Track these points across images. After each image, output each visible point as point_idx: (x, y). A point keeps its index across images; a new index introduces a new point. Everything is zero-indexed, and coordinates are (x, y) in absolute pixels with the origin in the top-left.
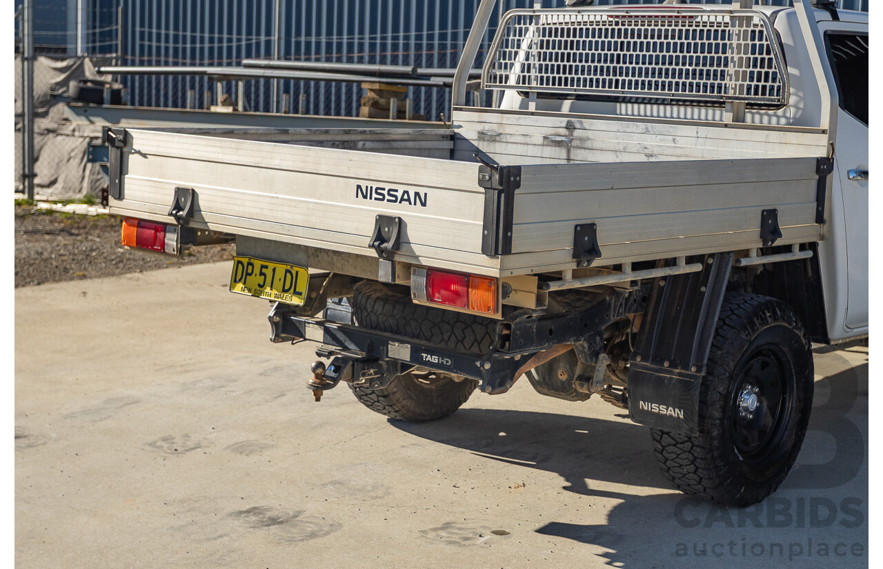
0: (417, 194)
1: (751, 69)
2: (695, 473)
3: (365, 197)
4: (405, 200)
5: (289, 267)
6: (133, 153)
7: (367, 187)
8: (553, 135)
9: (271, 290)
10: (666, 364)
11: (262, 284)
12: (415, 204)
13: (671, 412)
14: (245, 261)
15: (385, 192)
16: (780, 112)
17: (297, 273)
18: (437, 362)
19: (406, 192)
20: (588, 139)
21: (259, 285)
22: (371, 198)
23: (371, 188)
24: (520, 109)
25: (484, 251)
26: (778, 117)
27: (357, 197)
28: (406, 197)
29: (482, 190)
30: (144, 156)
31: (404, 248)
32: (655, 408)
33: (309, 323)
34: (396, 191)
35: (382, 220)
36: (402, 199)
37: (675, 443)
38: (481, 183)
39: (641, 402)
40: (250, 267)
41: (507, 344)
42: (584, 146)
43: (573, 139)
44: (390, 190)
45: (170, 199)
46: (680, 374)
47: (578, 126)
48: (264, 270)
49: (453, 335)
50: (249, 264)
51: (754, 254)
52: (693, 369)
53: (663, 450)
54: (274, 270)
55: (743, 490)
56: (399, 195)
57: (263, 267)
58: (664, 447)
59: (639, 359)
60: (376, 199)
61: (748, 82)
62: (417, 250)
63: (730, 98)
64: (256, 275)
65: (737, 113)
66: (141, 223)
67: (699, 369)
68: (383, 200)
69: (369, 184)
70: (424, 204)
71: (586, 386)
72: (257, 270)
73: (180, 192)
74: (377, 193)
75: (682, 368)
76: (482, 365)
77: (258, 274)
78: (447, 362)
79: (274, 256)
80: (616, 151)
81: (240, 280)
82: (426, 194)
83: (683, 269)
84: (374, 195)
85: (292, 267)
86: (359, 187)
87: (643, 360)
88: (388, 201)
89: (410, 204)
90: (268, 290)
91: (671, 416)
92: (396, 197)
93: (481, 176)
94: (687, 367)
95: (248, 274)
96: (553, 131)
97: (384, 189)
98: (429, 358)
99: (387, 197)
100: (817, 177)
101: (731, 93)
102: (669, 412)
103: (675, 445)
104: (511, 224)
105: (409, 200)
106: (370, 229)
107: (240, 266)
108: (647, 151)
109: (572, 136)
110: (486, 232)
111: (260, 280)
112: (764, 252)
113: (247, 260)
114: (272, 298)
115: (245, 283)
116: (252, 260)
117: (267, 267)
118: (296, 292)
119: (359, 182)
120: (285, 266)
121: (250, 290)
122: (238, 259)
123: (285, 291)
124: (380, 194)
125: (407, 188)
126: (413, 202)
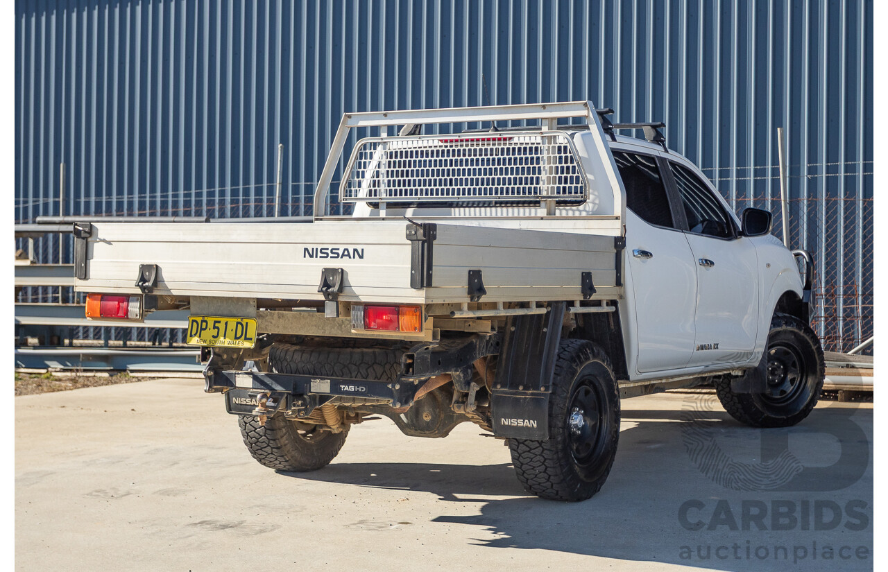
0: (355, 250)
1: (559, 175)
2: (545, 472)
3: (311, 256)
4: (346, 255)
5: (239, 320)
6: (98, 242)
7: (313, 249)
9: (225, 336)
10: (521, 388)
11: (216, 335)
12: (354, 257)
13: (527, 423)
14: (199, 319)
15: (329, 252)
16: (581, 207)
17: (247, 323)
18: (353, 390)
19: (345, 250)
21: (214, 337)
22: (316, 257)
23: (317, 249)
24: (371, 216)
25: (413, 286)
26: (580, 211)
27: (305, 257)
28: (346, 253)
29: (410, 242)
30: (109, 243)
31: (346, 290)
32: (514, 422)
33: (239, 374)
34: (338, 249)
35: (327, 272)
36: (343, 255)
37: (528, 449)
38: (408, 237)
39: (503, 419)
40: (204, 324)
41: (411, 370)
44: (332, 250)
45: (136, 275)
46: (532, 394)
48: (217, 325)
49: (359, 374)
50: (202, 321)
51: (577, 304)
52: (542, 389)
53: (519, 457)
54: (226, 323)
55: (579, 486)
56: (340, 252)
57: (215, 322)
58: (520, 455)
59: (499, 386)
60: (321, 257)
61: (557, 185)
62: (357, 291)
63: (544, 197)
64: (210, 329)
65: (550, 209)
66: (104, 296)
67: (547, 389)
68: (327, 257)
69: (315, 247)
70: (361, 257)
71: (462, 407)
72: (211, 325)
73: (144, 268)
74: (321, 252)
75: (534, 389)
76: (394, 386)
77: (212, 328)
78: (362, 389)
79: (226, 312)
81: (195, 335)
82: (363, 250)
83: (535, 311)
84: (319, 254)
85: (242, 319)
86: (306, 250)
87: (502, 387)
88: (331, 257)
89: (350, 257)
90: (222, 339)
91: (527, 427)
92: (338, 254)
93: (408, 232)
94: (538, 388)
95: (202, 329)
97: (327, 249)
98: (346, 388)
99: (330, 255)
100: (615, 251)
101: (544, 194)
102: (525, 424)
103: (529, 451)
104: (432, 266)
105: (349, 255)
106: (318, 280)
107: (195, 324)
110: (413, 272)
111: (215, 332)
112: (583, 304)
113: (201, 318)
114: (226, 345)
115: (200, 337)
116: (206, 319)
117: (219, 322)
118: (246, 339)
119: (306, 246)
120: (236, 320)
121: (205, 341)
122: (193, 318)
123: (236, 338)
124: (324, 253)
125: (346, 247)
126: (352, 256)
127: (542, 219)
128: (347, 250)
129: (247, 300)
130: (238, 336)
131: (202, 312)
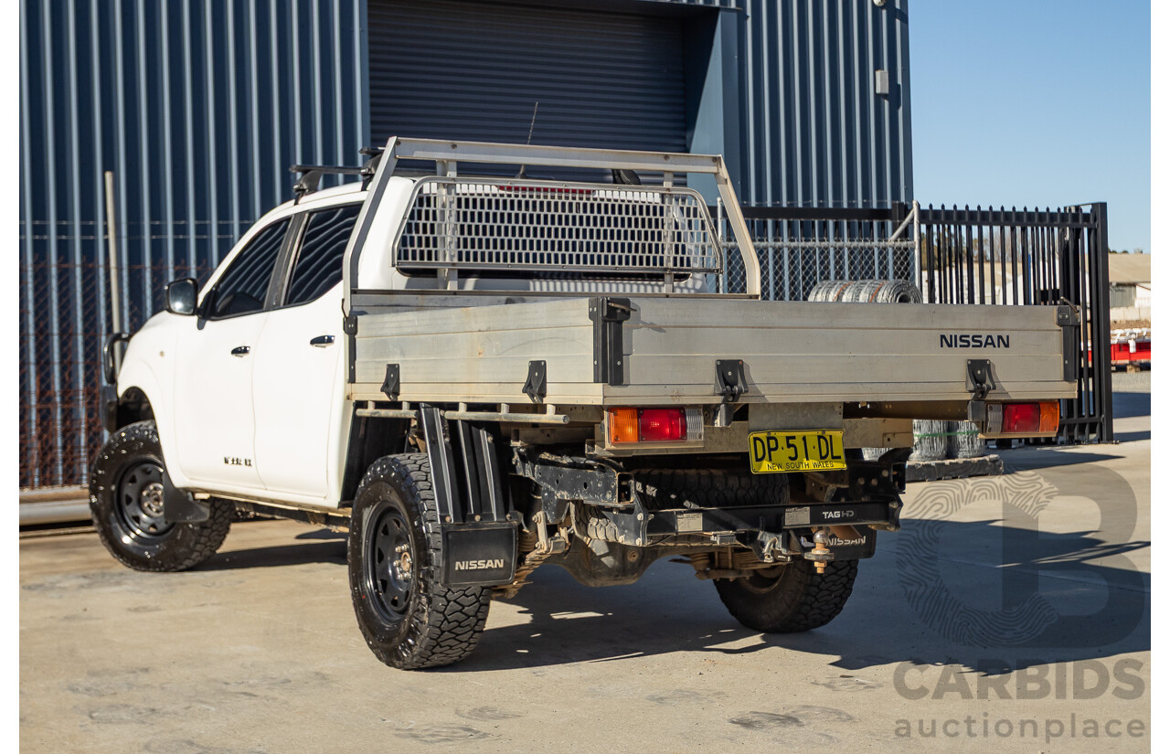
0: (1000, 337)
3: (950, 346)
4: (990, 344)
5: (820, 433)
6: (641, 327)
7: (951, 336)
9: (807, 459)
11: (793, 456)
12: (999, 346)
14: (763, 436)
15: (970, 339)
17: (831, 436)
18: (839, 516)
19: (989, 337)
21: (790, 458)
22: (956, 346)
23: (956, 336)
25: (1066, 378)
27: (942, 346)
28: (990, 341)
29: (1061, 328)
30: (659, 329)
31: (996, 386)
33: (681, 513)
34: (981, 336)
35: (974, 365)
36: (987, 344)
40: (772, 442)
44: (974, 337)
48: (791, 442)
50: (769, 438)
54: (804, 439)
56: (983, 340)
57: (788, 438)
60: (961, 346)
62: (1007, 387)
64: (783, 449)
68: (968, 346)
69: (953, 333)
70: (1007, 346)
72: (782, 443)
73: (723, 366)
74: (961, 340)
77: (785, 446)
78: (850, 513)
79: (800, 424)
81: (763, 458)
82: (1008, 337)
84: (959, 343)
85: (824, 432)
86: (943, 337)
88: (973, 346)
89: (994, 346)
90: (803, 460)
92: (980, 342)
95: (771, 449)
97: (968, 336)
98: (831, 515)
99: (972, 343)
105: (993, 343)
107: (758, 442)
110: (1066, 362)
111: (791, 452)
113: (765, 434)
114: (812, 467)
115: (770, 460)
116: (772, 434)
117: (794, 438)
118: (833, 457)
119: (944, 333)
120: (815, 433)
121: (779, 466)
122: (755, 435)
123: (822, 458)
124: (964, 341)
125: (989, 333)
126: (996, 345)
127: (667, 296)
128: (991, 337)
129: (830, 406)
130: (823, 455)
131: (767, 426)
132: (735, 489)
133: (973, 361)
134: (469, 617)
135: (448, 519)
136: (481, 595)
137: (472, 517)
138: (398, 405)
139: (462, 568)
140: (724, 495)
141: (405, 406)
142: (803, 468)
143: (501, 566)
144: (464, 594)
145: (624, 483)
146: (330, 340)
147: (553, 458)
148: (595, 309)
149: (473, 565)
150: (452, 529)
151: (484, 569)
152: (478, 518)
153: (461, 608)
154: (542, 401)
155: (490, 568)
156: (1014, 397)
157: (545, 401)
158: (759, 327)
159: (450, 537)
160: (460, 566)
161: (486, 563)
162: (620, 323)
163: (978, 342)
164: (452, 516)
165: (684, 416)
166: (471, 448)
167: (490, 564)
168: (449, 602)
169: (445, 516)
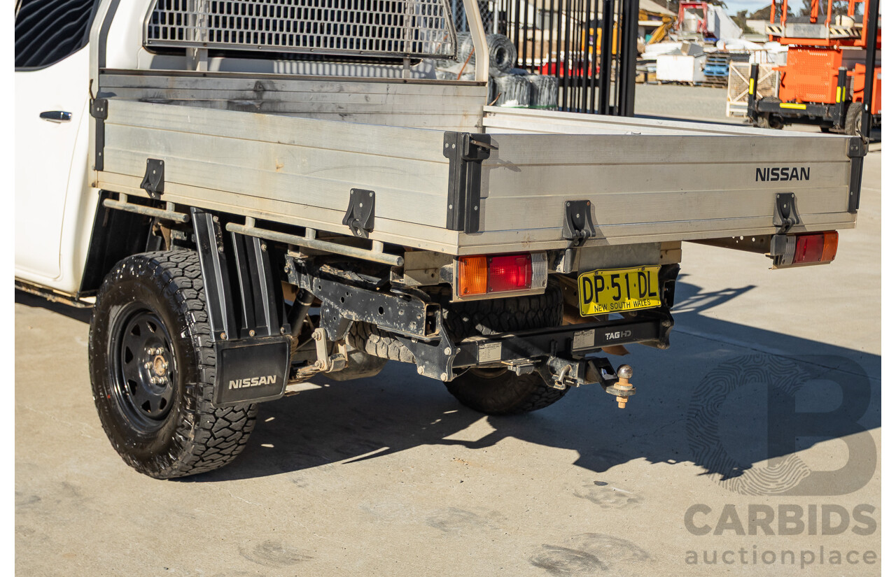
0: (803, 169)
3: (763, 179)
4: (794, 177)
5: (640, 270)
6: (498, 166)
7: (765, 169)
8: (239, 99)
9: (629, 299)
11: (617, 295)
12: (801, 179)
14: (591, 275)
15: (779, 172)
17: (649, 272)
18: (619, 336)
19: (794, 169)
20: (280, 101)
21: (615, 299)
22: (768, 180)
23: (769, 169)
24: (151, 68)
25: (850, 209)
27: (757, 180)
28: (794, 174)
34: (788, 169)
35: (782, 199)
36: (792, 176)
40: (599, 282)
42: (275, 109)
43: (263, 102)
44: (783, 169)
47: (268, 87)
48: (616, 280)
50: (597, 278)
54: (627, 276)
56: (789, 172)
57: (614, 277)
60: (772, 179)
64: (608, 288)
68: (777, 179)
69: (766, 166)
70: (807, 178)
72: (608, 282)
73: (572, 207)
74: (773, 174)
77: (610, 285)
78: (628, 333)
79: (623, 261)
80: (311, 113)
81: (591, 299)
82: (809, 169)
84: (771, 176)
85: (643, 268)
86: (758, 170)
88: (781, 179)
89: (798, 179)
90: (625, 299)
92: (787, 174)
93: (852, 148)
95: (598, 290)
96: (239, 94)
97: (778, 169)
98: (612, 336)
99: (781, 176)
105: (797, 176)
107: (587, 283)
108: (341, 111)
109: (261, 98)
110: (852, 193)
111: (615, 291)
113: (593, 274)
114: (632, 307)
115: (597, 301)
116: (600, 273)
117: (617, 276)
118: (650, 295)
119: (759, 166)
120: (636, 270)
121: (605, 307)
122: (584, 276)
123: (642, 296)
124: (775, 175)
125: (795, 166)
126: (799, 177)
130: (642, 292)
131: (595, 265)
132: (525, 312)
133: (781, 195)
134: (235, 431)
135: (223, 336)
136: (249, 409)
137: (247, 332)
138: (162, 205)
139: (236, 387)
140: (516, 319)
141: (170, 206)
142: (625, 308)
143: (274, 382)
144: (233, 411)
145: (430, 314)
146: (66, 117)
147: (335, 272)
148: (454, 146)
149: (247, 383)
150: (227, 347)
151: (258, 386)
152: (252, 333)
153: (228, 424)
154: (368, 236)
155: (263, 385)
156: (809, 229)
157: (371, 236)
158: (606, 164)
159: (225, 355)
160: (234, 385)
161: (259, 380)
162: (479, 162)
163: (785, 175)
164: (227, 332)
165: (529, 262)
166: (244, 256)
167: (263, 380)
168: (217, 418)
169: (220, 333)
